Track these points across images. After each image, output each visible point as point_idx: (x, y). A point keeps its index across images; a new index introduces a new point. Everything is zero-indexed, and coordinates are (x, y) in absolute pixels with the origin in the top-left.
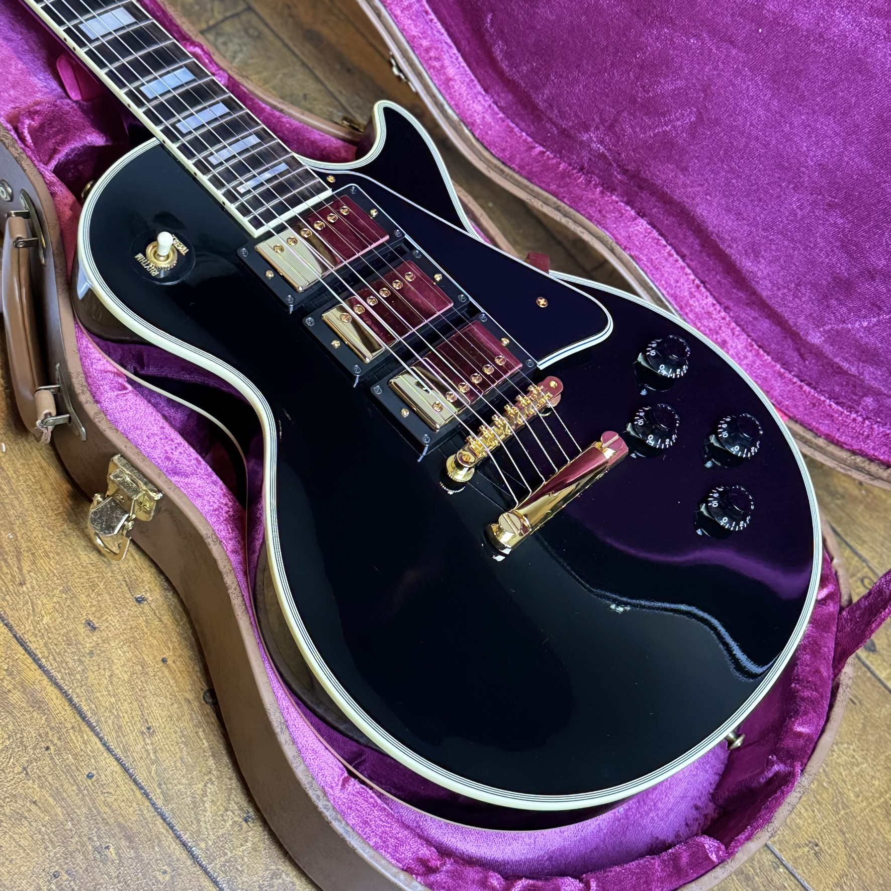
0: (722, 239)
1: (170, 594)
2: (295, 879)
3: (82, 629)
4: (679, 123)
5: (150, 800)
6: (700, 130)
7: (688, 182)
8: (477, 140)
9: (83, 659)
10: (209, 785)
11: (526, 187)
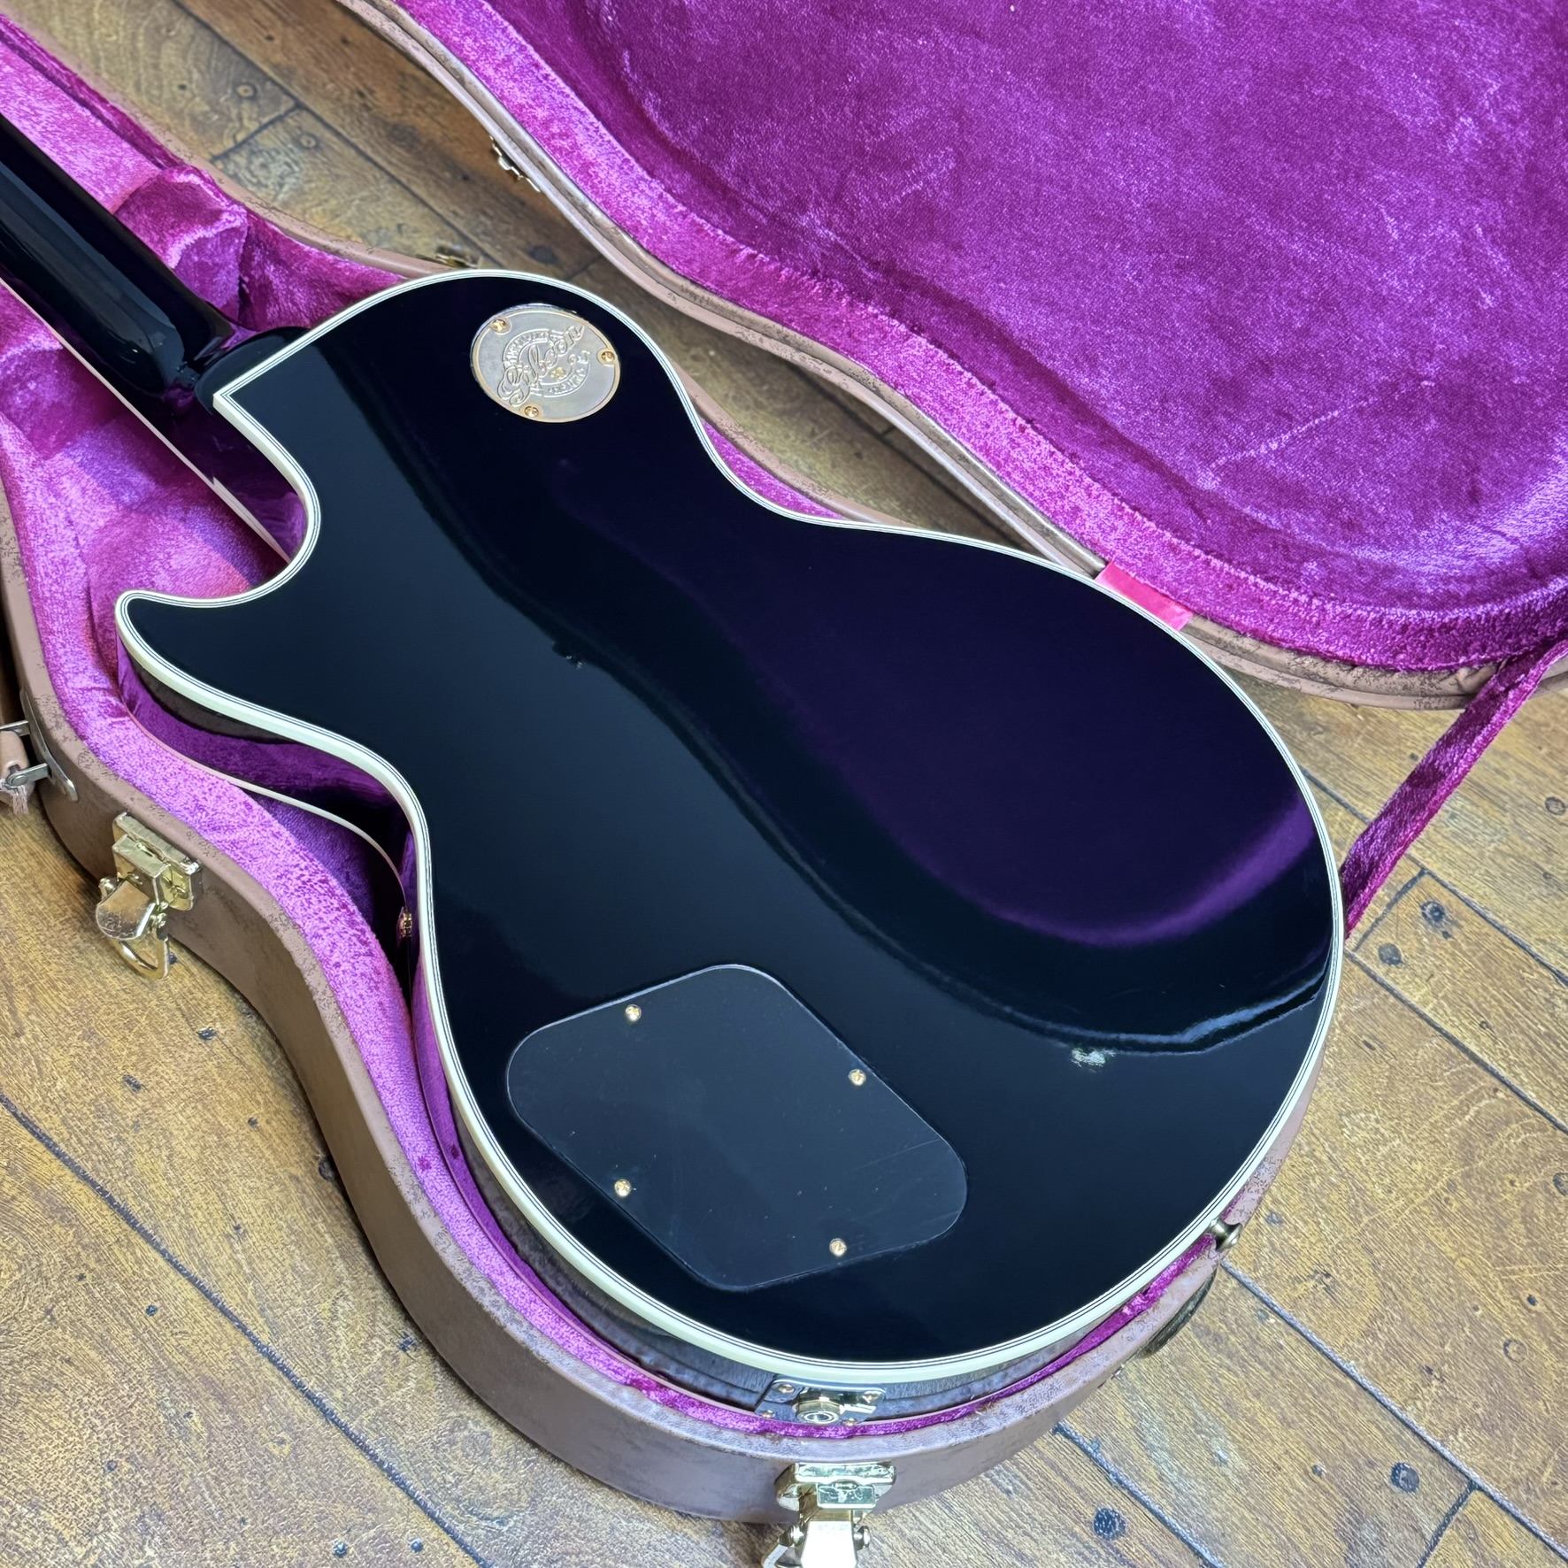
0: (1038, 347)
1: (252, 1021)
2: (488, 1428)
3: (117, 1091)
4: (933, 175)
5: (249, 1335)
6: (966, 181)
7: (967, 266)
8: (648, 252)
9: (124, 1136)
10: (340, 1302)
11: (733, 313)
